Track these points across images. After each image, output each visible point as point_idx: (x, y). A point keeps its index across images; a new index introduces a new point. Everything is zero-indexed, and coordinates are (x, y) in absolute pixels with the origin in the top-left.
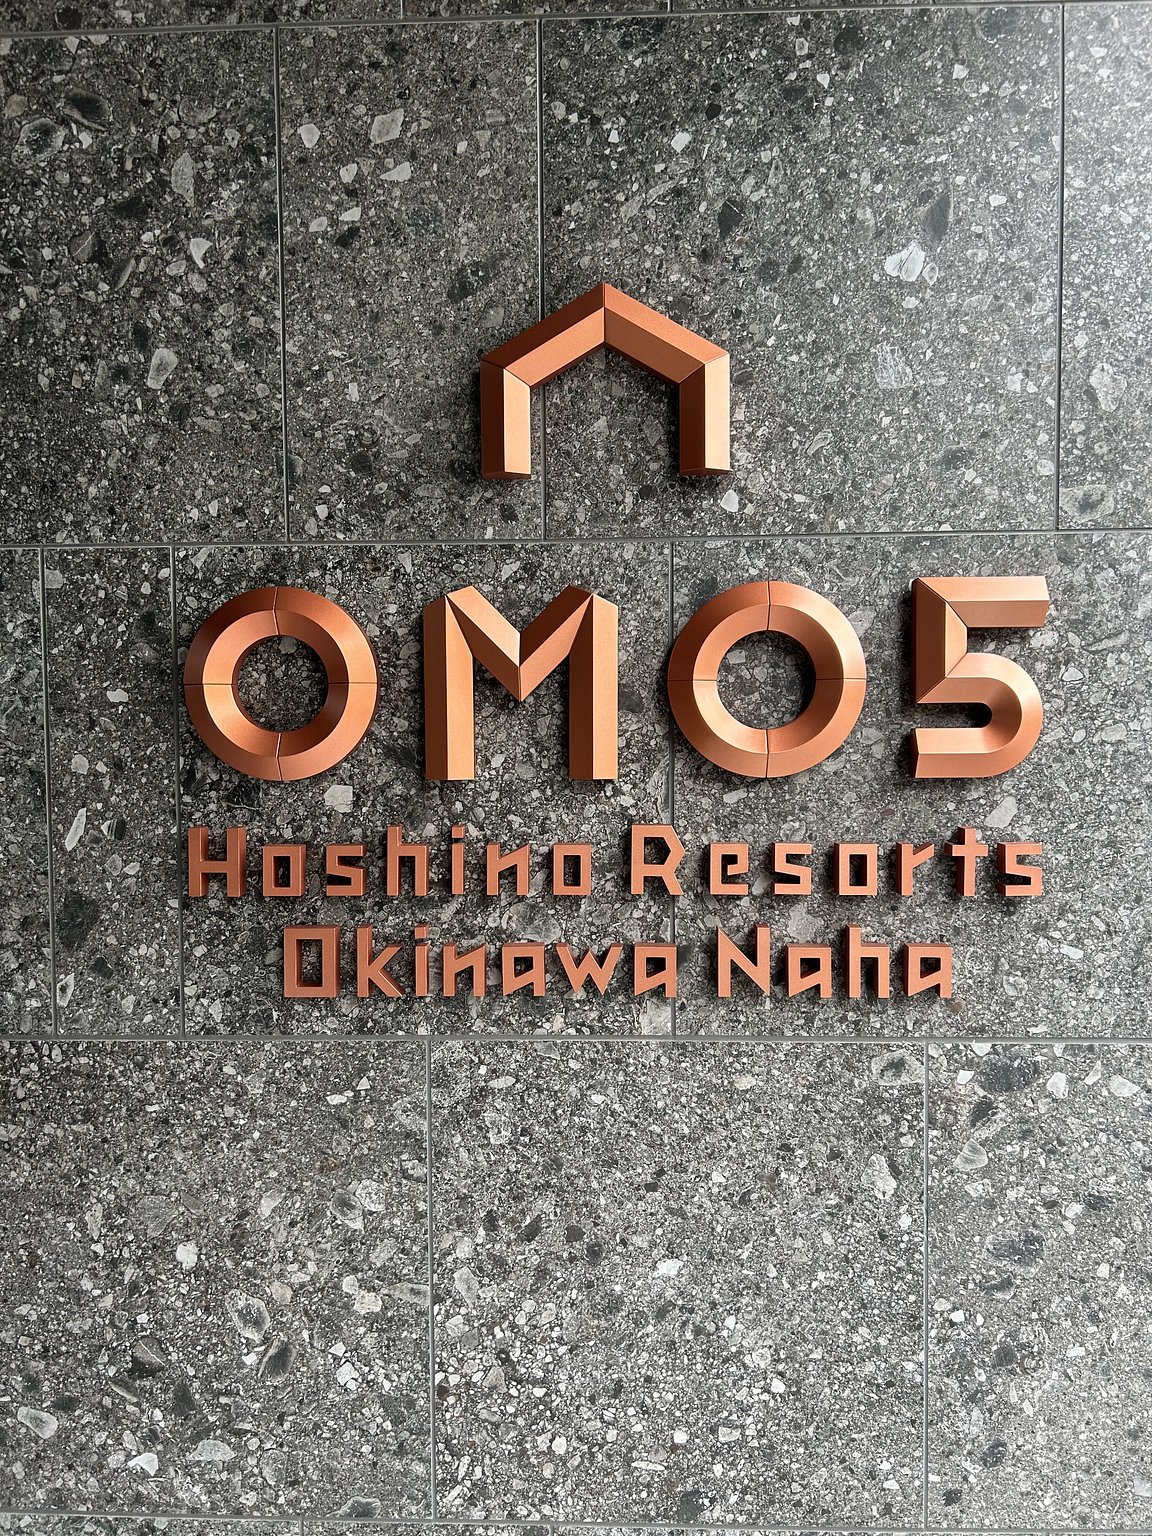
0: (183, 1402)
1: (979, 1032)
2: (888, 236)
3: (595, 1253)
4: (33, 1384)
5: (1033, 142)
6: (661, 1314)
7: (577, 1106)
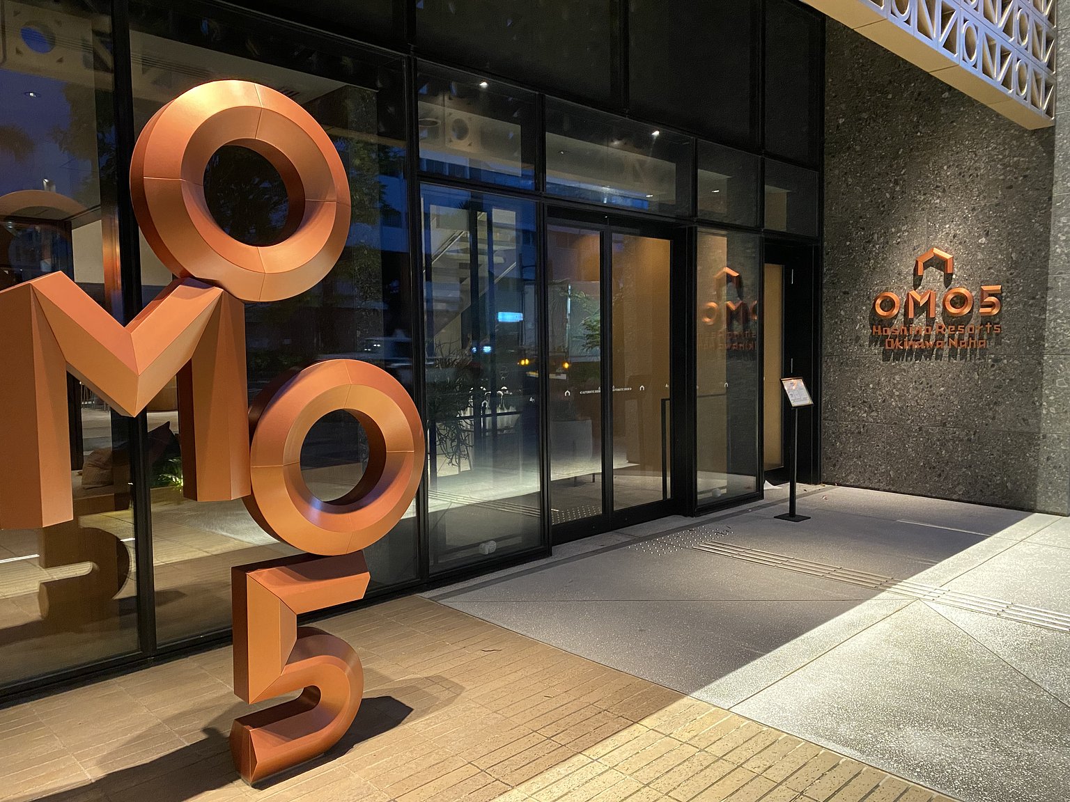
0: (870, 407)
1: (992, 354)
2: (979, 237)
3: (931, 387)
4: (849, 403)
5: (1002, 222)
6: (941, 396)
7: (929, 365)
